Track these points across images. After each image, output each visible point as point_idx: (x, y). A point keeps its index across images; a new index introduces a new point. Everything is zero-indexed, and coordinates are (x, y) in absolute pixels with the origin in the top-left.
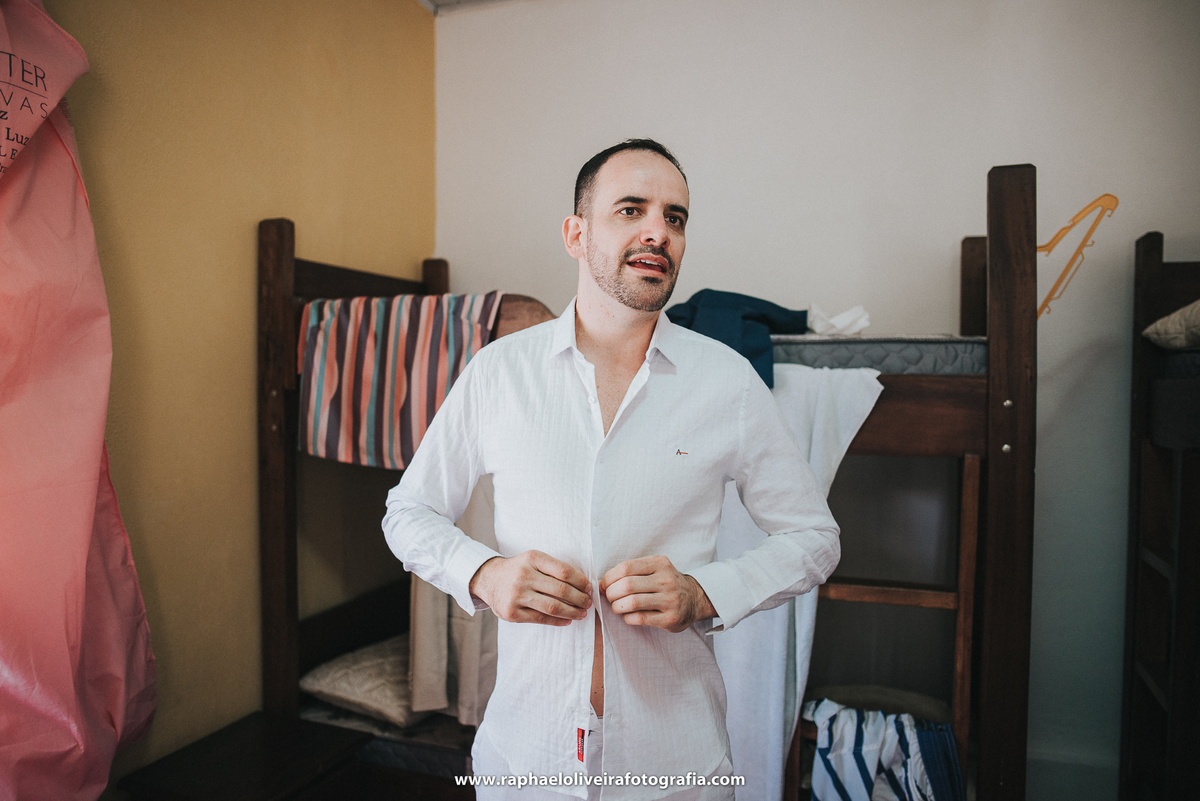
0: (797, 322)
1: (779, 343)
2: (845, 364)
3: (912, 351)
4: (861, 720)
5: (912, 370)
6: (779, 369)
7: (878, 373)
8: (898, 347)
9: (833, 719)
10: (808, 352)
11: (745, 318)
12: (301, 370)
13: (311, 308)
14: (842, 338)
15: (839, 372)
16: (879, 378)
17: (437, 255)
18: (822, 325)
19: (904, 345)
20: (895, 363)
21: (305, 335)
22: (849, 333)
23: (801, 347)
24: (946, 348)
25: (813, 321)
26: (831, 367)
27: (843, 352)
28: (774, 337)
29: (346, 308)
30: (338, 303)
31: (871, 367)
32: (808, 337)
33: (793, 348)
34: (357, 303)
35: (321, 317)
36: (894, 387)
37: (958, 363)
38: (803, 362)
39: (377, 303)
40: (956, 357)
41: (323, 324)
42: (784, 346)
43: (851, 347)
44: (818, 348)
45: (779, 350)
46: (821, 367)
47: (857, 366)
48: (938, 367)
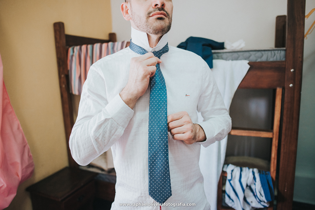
0: (221, 46)
1: (215, 53)
2: (237, 59)
3: (259, 54)
4: (241, 170)
5: (259, 60)
6: (215, 61)
7: (248, 62)
8: (254, 53)
9: (232, 171)
10: (224, 56)
11: (203, 45)
12: (69, 68)
13: (71, 49)
14: (236, 50)
15: (235, 62)
16: (248, 63)
17: (113, 31)
18: (229, 47)
19: (256, 52)
20: (253, 58)
21: (69, 58)
22: (238, 49)
23: (222, 54)
24: (271, 53)
25: (226, 46)
26: (232, 60)
27: (236, 55)
28: (213, 51)
29: (81, 49)
30: (78, 47)
31: (245, 59)
32: (224, 51)
33: (219, 55)
34: (84, 47)
35: (73, 52)
36: (253, 66)
37: (275, 58)
38: (222, 59)
39: (90, 46)
40: (275, 55)
41: (74, 54)
42: (217, 54)
43: (239, 53)
44: (228, 54)
45: (215, 56)
46: (229, 60)
47: (241, 60)
48: (268, 59)
